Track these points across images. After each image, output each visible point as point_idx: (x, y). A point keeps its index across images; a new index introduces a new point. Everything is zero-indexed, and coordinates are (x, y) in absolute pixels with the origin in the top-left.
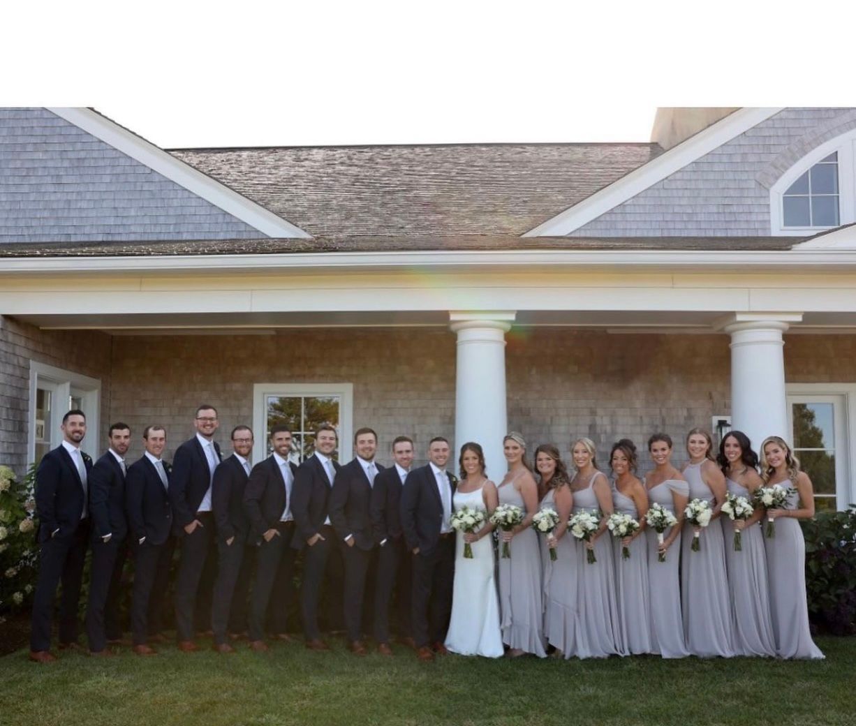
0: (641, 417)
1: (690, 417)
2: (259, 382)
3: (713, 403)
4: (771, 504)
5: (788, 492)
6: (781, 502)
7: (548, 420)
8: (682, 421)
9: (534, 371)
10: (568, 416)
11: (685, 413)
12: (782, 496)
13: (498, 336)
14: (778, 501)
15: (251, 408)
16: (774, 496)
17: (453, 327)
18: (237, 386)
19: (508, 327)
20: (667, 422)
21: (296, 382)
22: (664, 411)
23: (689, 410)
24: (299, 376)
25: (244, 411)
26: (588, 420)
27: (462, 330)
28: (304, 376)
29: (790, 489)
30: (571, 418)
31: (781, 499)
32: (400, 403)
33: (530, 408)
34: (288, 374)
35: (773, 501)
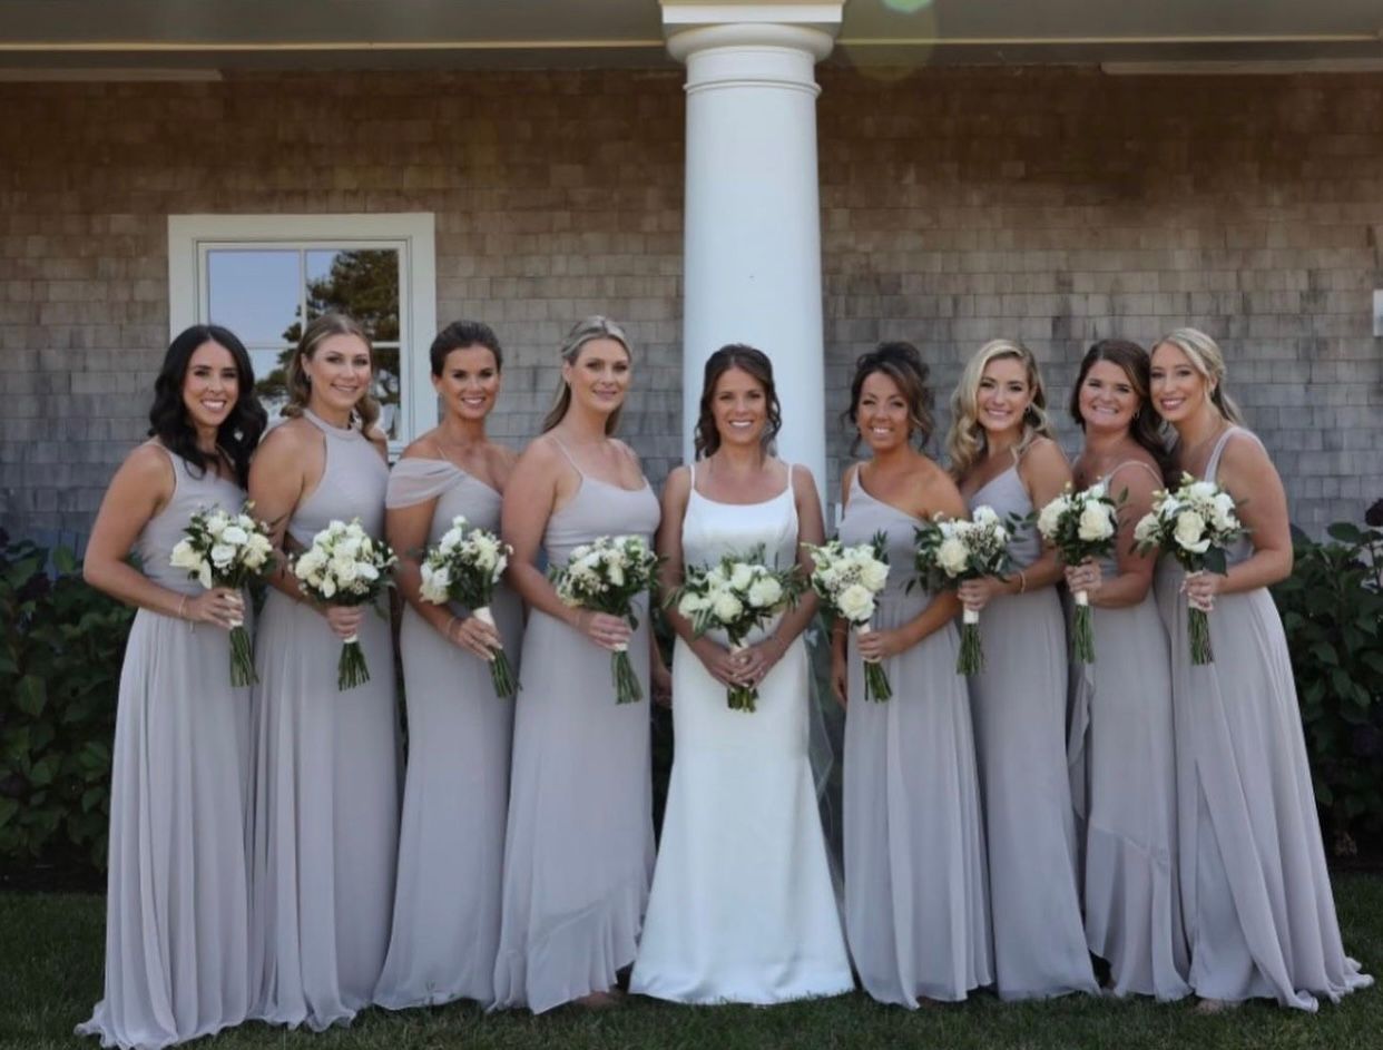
0: (1189, 295)
1: (1315, 293)
2: (183, 210)
3: (1376, 253)
4: (962, 568)
5: (1010, 528)
6: (993, 561)
7: (947, 305)
8: (1294, 304)
9: (910, 178)
10: (999, 294)
11: (1304, 285)
12: (994, 541)
13: (798, 69)
14: (986, 560)
15: (163, 281)
16: (970, 541)
17: (676, 44)
18: (122, 222)
19: (825, 43)
20: (1256, 306)
21: (282, 211)
22: (1247, 275)
23: (1312, 274)
24: (289, 194)
25: (144, 291)
26: (1050, 305)
27: (699, 53)
28: (304, 194)
29: (1016, 517)
30: (1007, 299)
31: (994, 552)
32: (560, 266)
33: (899, 276)
34: (261, 188)
35: (970, 559)
